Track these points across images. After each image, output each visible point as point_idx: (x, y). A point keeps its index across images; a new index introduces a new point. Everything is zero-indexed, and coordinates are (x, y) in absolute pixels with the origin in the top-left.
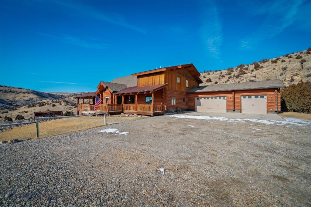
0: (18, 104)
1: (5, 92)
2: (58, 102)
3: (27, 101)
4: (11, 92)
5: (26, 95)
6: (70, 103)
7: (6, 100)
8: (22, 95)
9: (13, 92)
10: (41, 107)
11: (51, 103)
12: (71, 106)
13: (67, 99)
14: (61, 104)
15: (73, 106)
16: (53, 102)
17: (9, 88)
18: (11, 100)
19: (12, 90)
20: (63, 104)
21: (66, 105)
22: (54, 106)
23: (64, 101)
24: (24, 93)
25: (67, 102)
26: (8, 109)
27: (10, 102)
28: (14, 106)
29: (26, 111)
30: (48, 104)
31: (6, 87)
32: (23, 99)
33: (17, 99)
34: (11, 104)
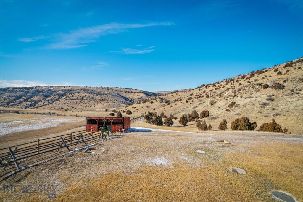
0: (135, 101)
1: (129, 92)
2: (155, 100)
3: (139, 99)
4: (131, 92)
5: (139, 94)
6: (164, 100)
7: (129, 98)
8: (137, 94)
9: (132, 93)
10: (143, 104)
11: (150, 100)
12: (165, 103)
13: (162, 97)
14: (157, 101)
15: (167, 103)
16: (151, 99)
17: (130, 90)
18: (131, 98)
19: (132, 91)
20: (159, 101)
21: (161, 102)
22: (152, 103)
23: (160, 98)
24: (138, 93)
25: (162, 99)
26: (129, 104)
27: (131, 100)
28: (132, 102)
29: (135, 107)
30: (148, 102)
31: (129, 89)
32: (137, 97)
33: (134, 97)
34: (131, 101)
